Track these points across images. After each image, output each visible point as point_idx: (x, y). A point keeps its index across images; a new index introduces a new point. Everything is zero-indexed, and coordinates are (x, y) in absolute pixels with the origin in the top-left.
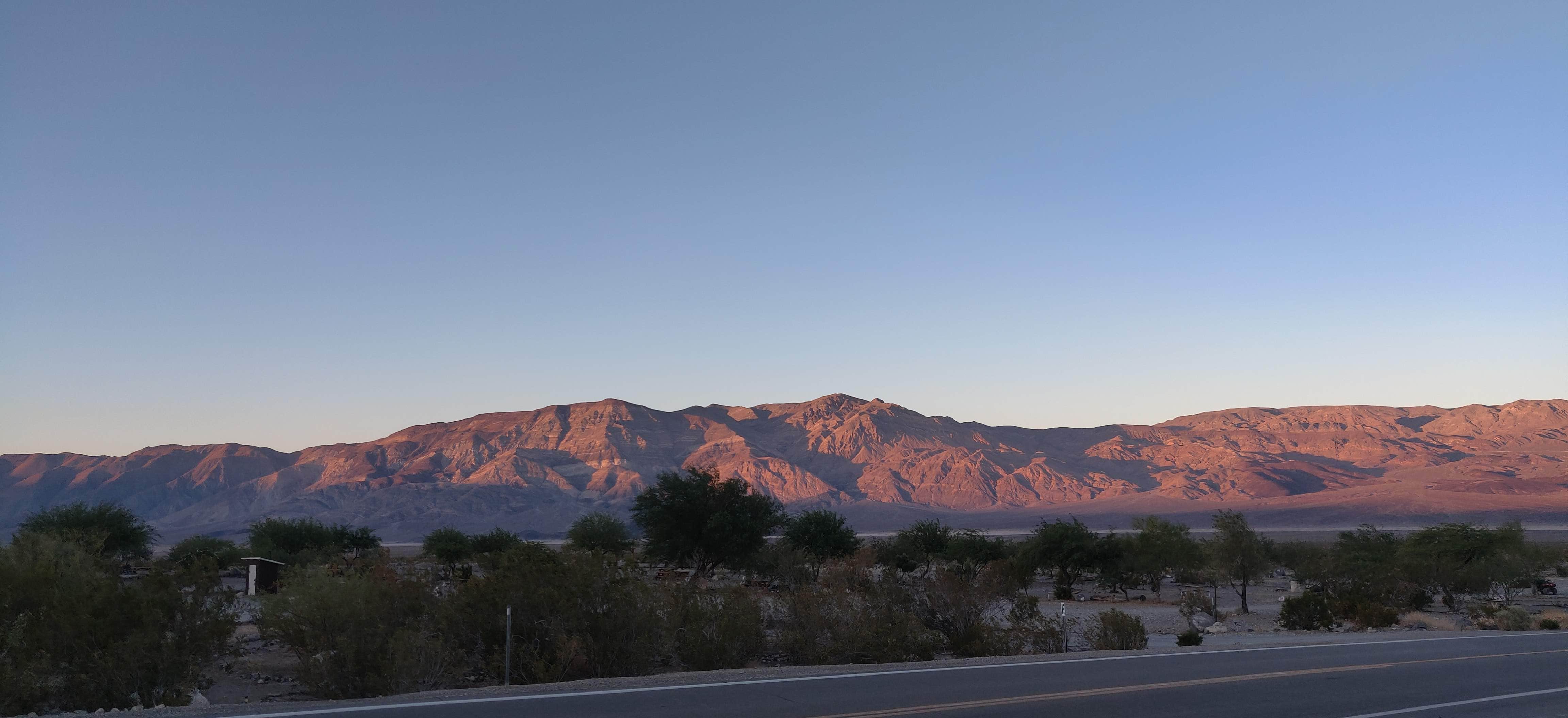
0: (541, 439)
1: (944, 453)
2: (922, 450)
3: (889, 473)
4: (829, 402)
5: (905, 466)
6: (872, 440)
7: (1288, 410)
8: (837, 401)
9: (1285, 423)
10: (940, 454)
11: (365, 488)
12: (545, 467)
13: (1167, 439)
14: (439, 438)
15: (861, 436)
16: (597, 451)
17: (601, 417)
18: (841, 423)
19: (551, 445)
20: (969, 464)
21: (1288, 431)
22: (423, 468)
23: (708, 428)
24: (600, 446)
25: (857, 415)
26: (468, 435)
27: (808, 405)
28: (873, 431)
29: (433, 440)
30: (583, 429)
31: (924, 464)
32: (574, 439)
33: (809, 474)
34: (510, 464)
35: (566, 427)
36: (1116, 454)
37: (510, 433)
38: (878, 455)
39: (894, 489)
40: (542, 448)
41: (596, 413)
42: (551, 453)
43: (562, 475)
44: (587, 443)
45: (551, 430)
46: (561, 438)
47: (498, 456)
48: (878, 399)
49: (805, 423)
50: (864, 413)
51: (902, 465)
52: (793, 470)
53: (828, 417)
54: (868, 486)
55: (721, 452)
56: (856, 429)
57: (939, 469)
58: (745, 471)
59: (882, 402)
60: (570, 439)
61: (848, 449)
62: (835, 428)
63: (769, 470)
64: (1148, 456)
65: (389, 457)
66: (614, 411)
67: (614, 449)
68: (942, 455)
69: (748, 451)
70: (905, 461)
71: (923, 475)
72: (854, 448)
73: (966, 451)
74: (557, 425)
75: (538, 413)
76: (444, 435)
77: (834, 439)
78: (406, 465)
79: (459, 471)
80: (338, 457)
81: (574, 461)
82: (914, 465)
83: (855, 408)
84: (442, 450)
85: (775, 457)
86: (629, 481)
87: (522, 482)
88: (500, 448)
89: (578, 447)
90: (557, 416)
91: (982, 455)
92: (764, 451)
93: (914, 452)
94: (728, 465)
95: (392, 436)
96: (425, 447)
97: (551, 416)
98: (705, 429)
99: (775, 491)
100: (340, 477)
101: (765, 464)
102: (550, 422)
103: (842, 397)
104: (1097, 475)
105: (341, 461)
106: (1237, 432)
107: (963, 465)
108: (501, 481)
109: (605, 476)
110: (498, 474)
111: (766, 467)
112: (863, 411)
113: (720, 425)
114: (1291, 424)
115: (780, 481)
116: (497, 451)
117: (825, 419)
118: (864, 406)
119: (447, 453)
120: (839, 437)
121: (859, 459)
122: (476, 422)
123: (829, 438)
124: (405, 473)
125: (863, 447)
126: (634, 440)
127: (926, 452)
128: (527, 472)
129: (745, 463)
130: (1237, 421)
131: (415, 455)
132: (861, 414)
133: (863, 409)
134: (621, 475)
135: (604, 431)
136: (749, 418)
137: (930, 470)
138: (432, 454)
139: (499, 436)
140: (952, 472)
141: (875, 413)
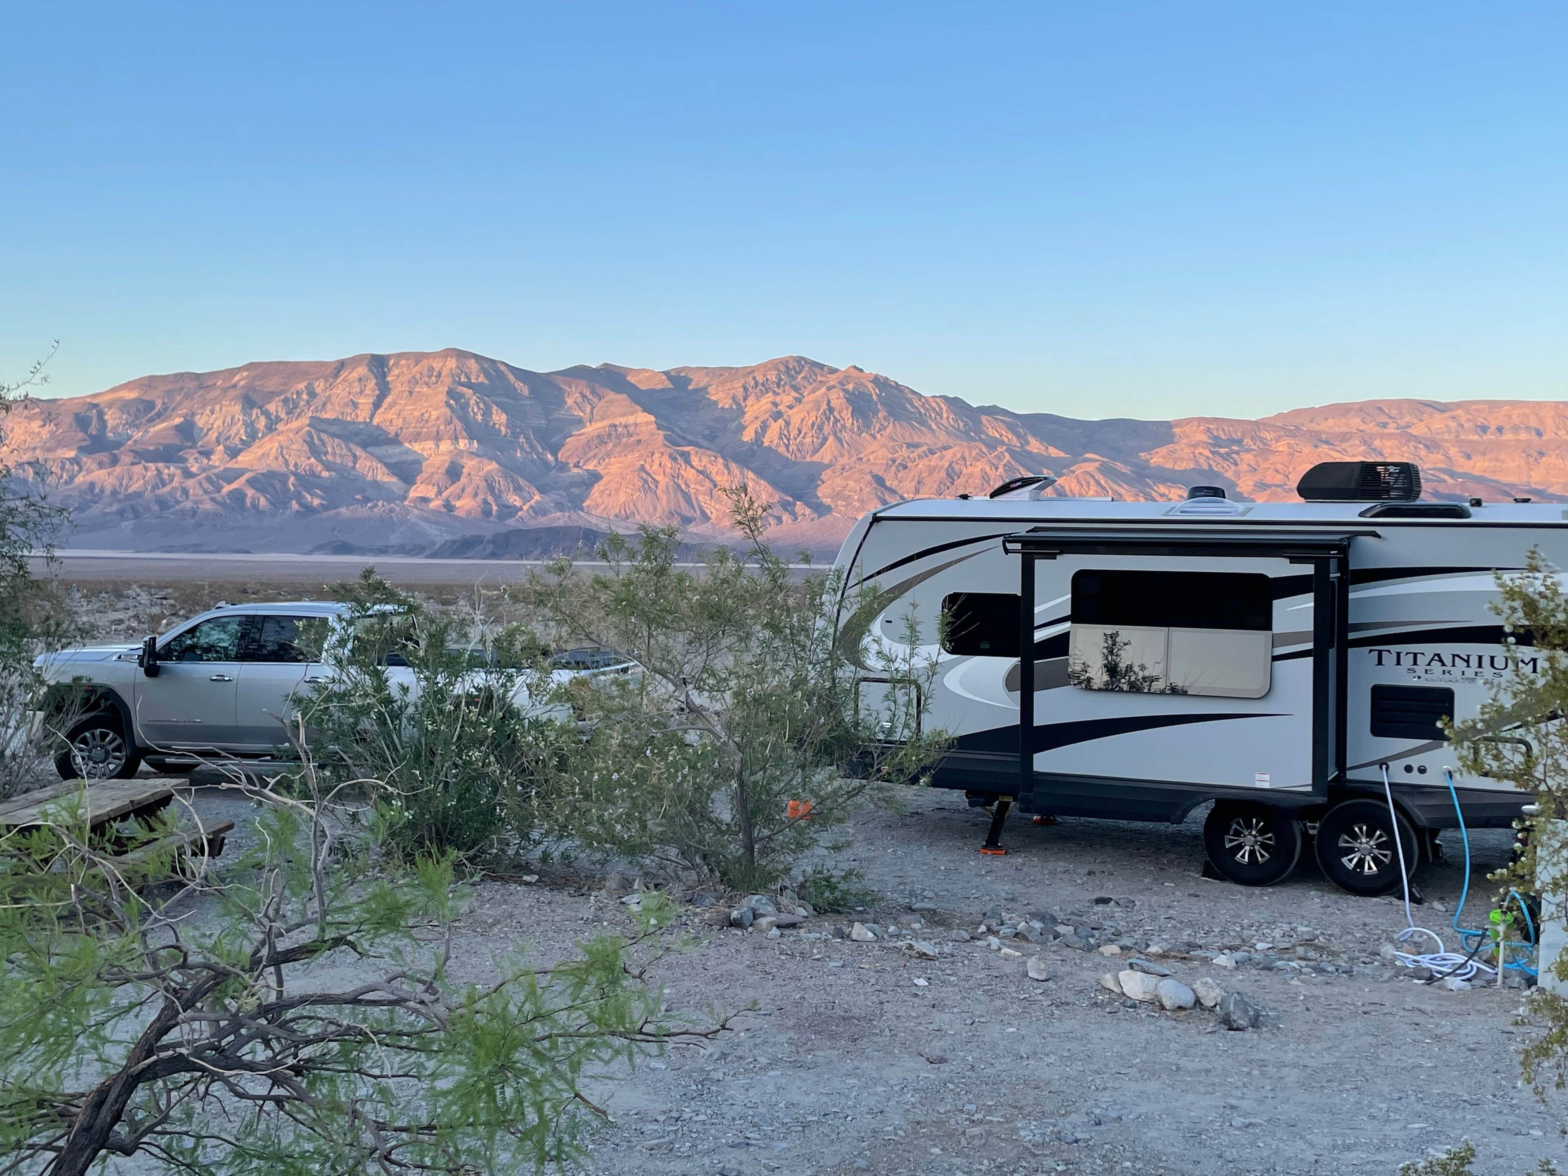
0: (347, 404)
1: (951, 451)
2: (916, 446)
3: (869, 477)
4: (782, 368)
5: (893, 468)
6: (844, 426)
7: (1459, 405)
8: (794, 368)
9: (1453, 425)
10: (944, 452)
11: (76, 468)
12: (351, 446)
13: (1277, 441)
14: (188, 396)
15: (828, 419)
16: (433, 426)
17: (439, 375)
18: (799, 401)
19: (363, 415)
20: (987, 468)
21: (1458, 436)
22: (166, 442)
23: (600, 400)
24: (438, 419)
25: (824, 390)
26: (232, 393)
27: (750, 371)
28: (847, 414)
29: (178, 398)
30: (411, 393)
31: (921, 466)
32: (398, 407)
33: (751, 475)
34: (301, 440)
35: (384, 390)
36: (1202, 460)
37: (299, 394)
38: (853, 450)
39: (876, 501)
40: (349, 419)
41: (431, 369)
42: (362, 426)
43: (380, 460)
44: (417, 414)
45: (362, 391)
46: (377, 405)
47: (280, 427)
48: (855, 367)
49: (745, 399)
50: (834, 387)
51: (889, 467)
52: (727, 466)
53: (780, 391)
54: (837, 496)
55: (619, 437)
56: (821, 411)
57: (943, 474)
58: (656, 467)
59: (861, 371)
60: (391, 406)
61: (808, 440)
62: (790, 407)
63: (692, 467)
64: (1249, 465)
65: (110, 424)
66: (458, 367)
67: (459, 425)
68: (949, 454)
69: (661, 437)
70: (894, 461)
71: (919, 482)
72: (818, 438)
73: (984, 449)
74: (372, 384)
75: (342, 365)
76: (196, 392)
77: (787, 424)
78: (138, 435)
79: (221, 447)
80: (30, 418)
81: (395, 441)
82: (905, 467)
83: (819, 378)
84: (193, 414)
85: (700, 447)
86: (482, 473)
87: (319, 468)
88: (283, 416)
89: (404, 419)
90: (370, 370)
91: (1007, 455)
92: (684, 438)
93: (907, 448)
94: (630, 457)
95: (114, 390)
96: (166, 409)
97: (362, 370)
98: (596, 400)
99: (700, 498)
100: (34, 449)
101: (686, 456)
102: (360, 380)
103: (801, 361)
104: (1173, 491)
105: (35, 425)
106: (1383, 436)
107: (979, 469)
108: (287, 465)
109: (447, 465)
110: (282, 453)
111: (688, 461)
112: (832, 383)
113: (619, 396)
114: (1462, 426)
115: (708, 484)
116: (278, 420)
117: (776, 394)
118: (834, 376)
119: (200, 421)
120: (795, 421)
121: (826, 455)
122: (245, 374)
123: (781, 422)
124: (138, 448)
125: (831, 439)
126: (487, 413)
127: (925, 448)
128: (326, 453)
129: (657, 455)
130: (1383, 419)
131: (151, 420)
132: (829, 389)
133: (833, 380)
134: (469, 465)
135: (444, 398)
136: (660, 387)
137: (930, 474)
138: (178, 421)
139: (282, 397)
140: (963, 479)
141: (850, 387)
